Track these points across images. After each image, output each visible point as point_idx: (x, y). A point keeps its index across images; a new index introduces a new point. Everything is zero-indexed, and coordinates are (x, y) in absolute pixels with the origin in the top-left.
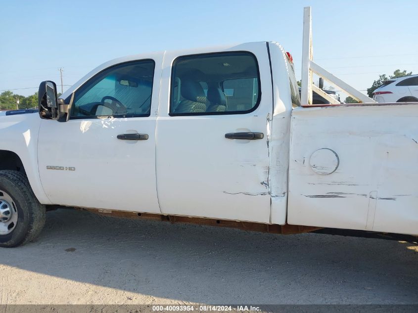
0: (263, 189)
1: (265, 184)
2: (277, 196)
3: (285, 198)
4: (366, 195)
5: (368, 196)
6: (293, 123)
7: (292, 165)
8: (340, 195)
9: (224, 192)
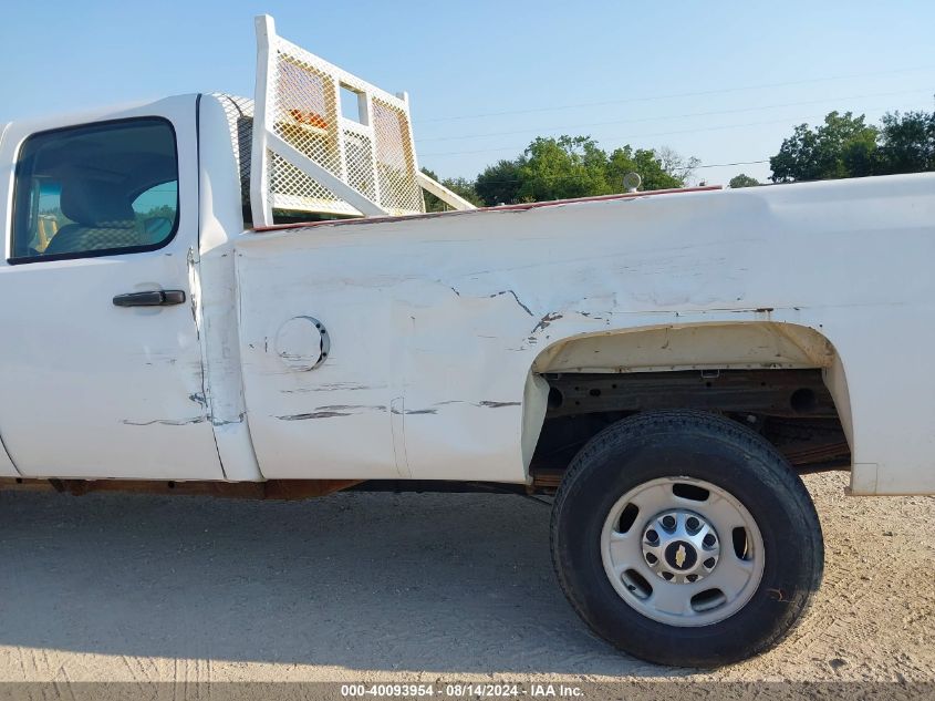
0: (197, 410)
1: (199, 398)
2: (226, 422)
3: (243, 425)
4: (384, 408)
5: (389, 409)
6: (240, 266)
7: (246, 355)
8: (339, 411)
9: (125, 422)
